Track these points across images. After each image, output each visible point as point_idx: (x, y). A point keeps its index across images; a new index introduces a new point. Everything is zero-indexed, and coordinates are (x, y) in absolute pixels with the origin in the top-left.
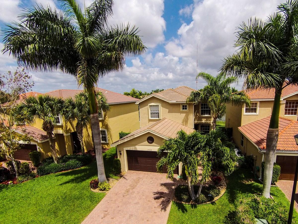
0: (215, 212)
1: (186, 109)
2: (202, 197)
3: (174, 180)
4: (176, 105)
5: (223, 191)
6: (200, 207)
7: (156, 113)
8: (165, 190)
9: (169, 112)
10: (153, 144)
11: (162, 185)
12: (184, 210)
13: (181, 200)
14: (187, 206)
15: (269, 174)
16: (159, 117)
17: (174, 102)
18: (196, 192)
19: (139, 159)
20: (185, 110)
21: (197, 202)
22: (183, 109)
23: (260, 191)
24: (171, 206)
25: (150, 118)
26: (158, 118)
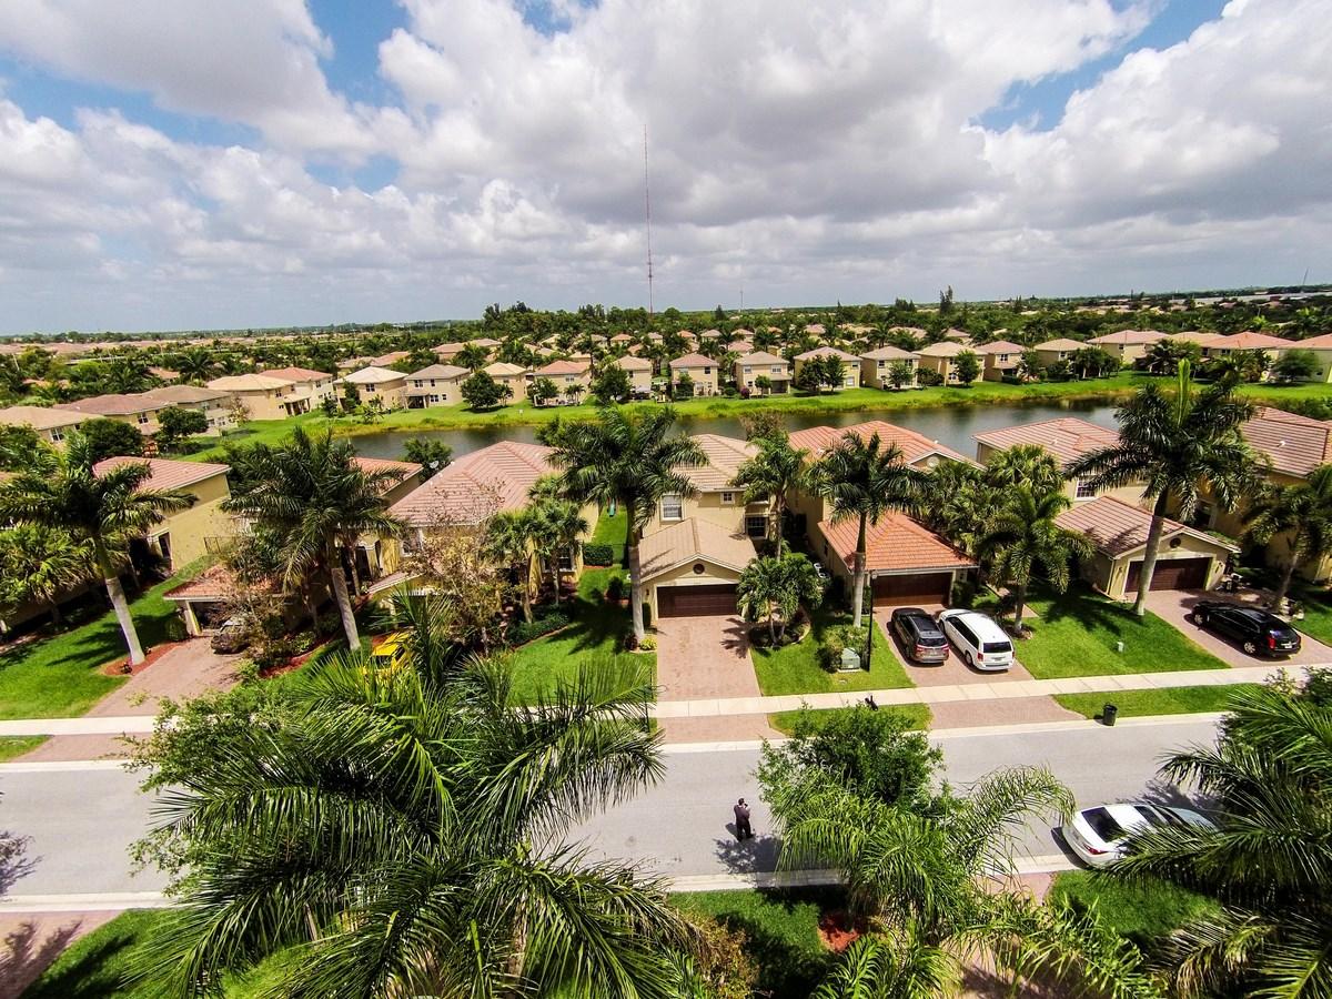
0: (802, 652)
1: (730, 499)
2: (786, 637)
3: (738, 622)
4: (715, 494)
5: (807, 629)
6: (785, 650)
7: (675, 509)
8: (735, 638)
9: (699, 506)
10: (704, 574)
11: (725, 631)
12: (766, 654)
13: (761, 644)
14: (769, 649)
15: (859, 601)
16: (680, 516)
17: (711, 489)
18: (777, 634)
19: (677, 599)
20: (728, 502)
21: (781, 644)
22: (725, 499)
23: (851, 622)
24: (750, 653)
25: (663, 519)
26: (678, 519)
